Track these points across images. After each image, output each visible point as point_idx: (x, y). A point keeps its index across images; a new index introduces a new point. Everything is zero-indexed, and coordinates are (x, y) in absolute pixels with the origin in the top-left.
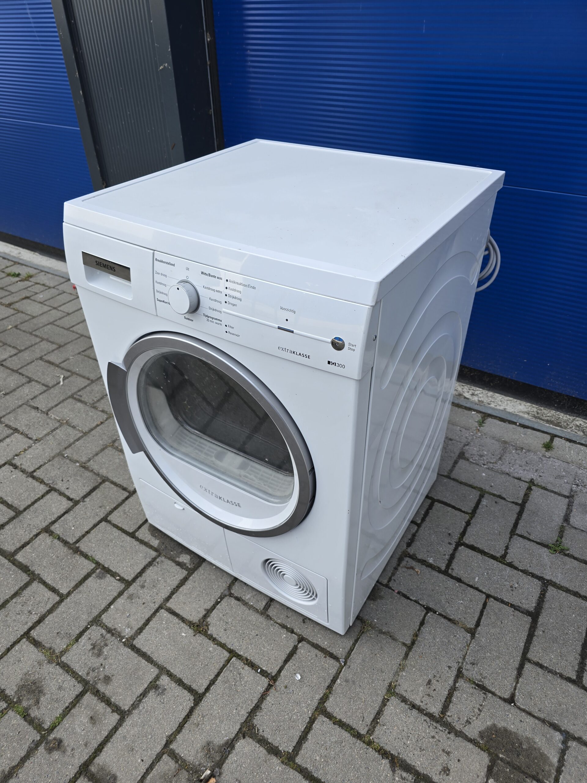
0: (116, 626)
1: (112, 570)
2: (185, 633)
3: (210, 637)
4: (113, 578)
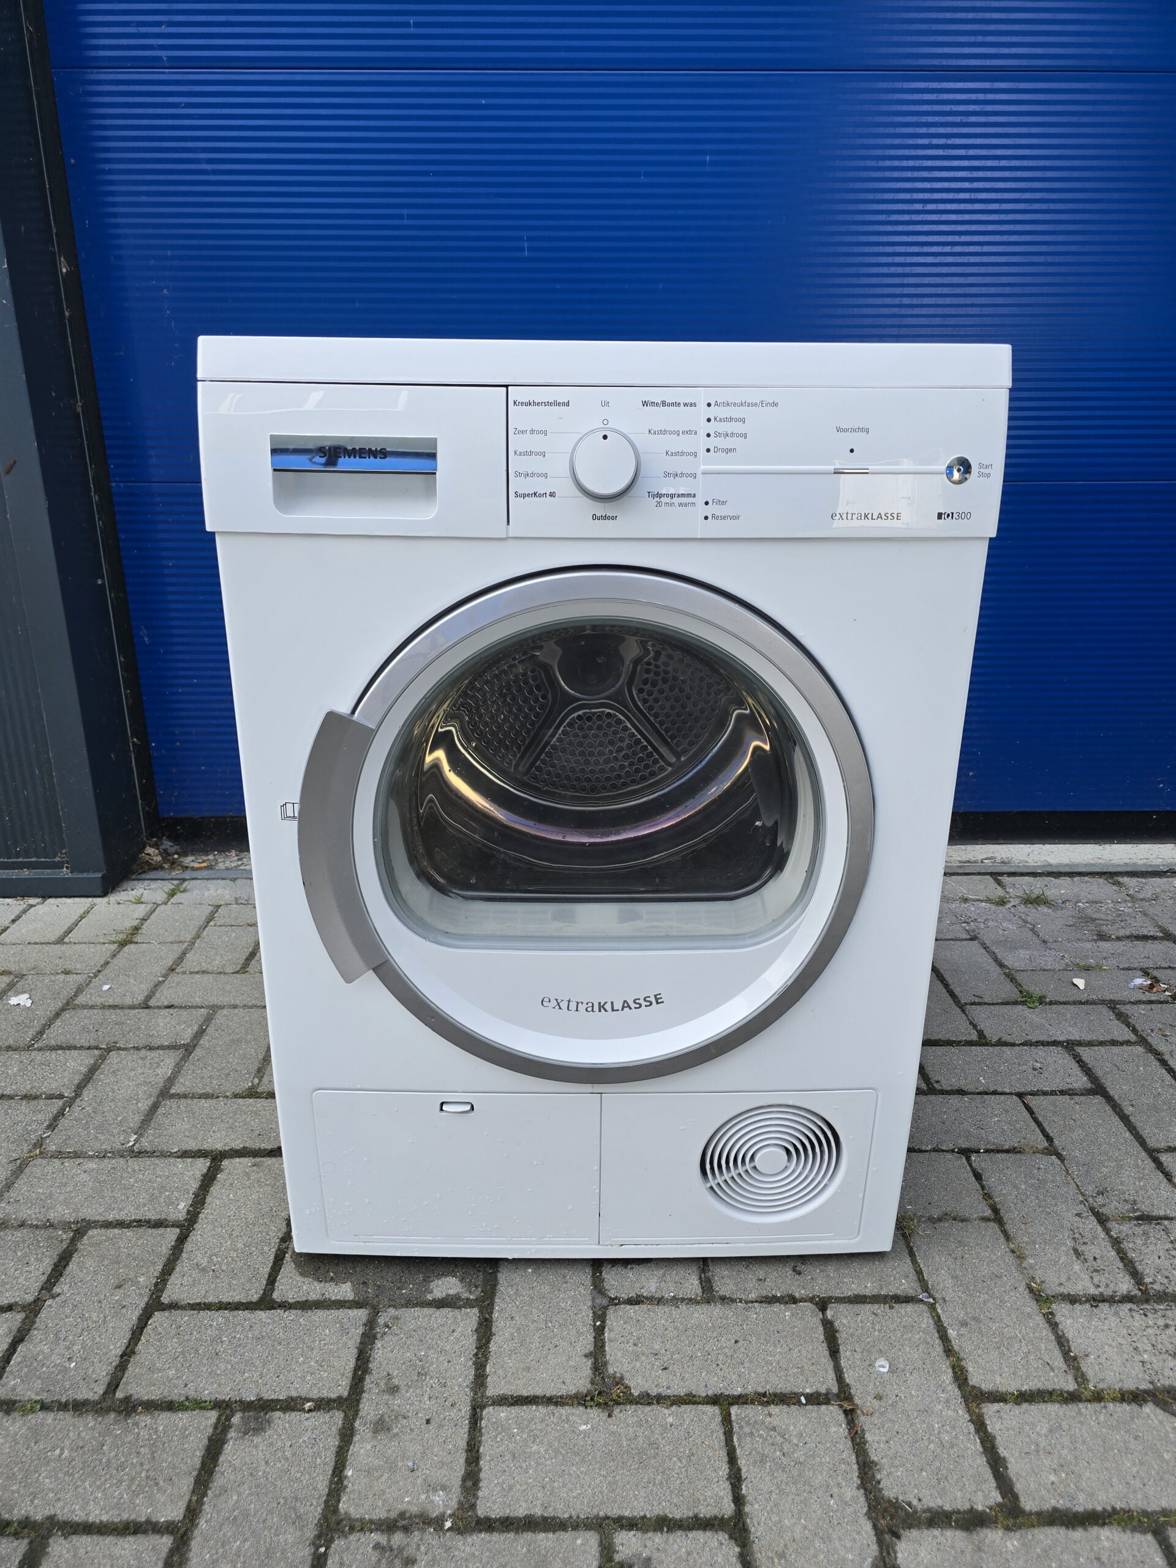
0: (401, 1507)
1: (276, 1397)
2: (586, 1423)
3: (646, 1399)
4: (293, 1414)
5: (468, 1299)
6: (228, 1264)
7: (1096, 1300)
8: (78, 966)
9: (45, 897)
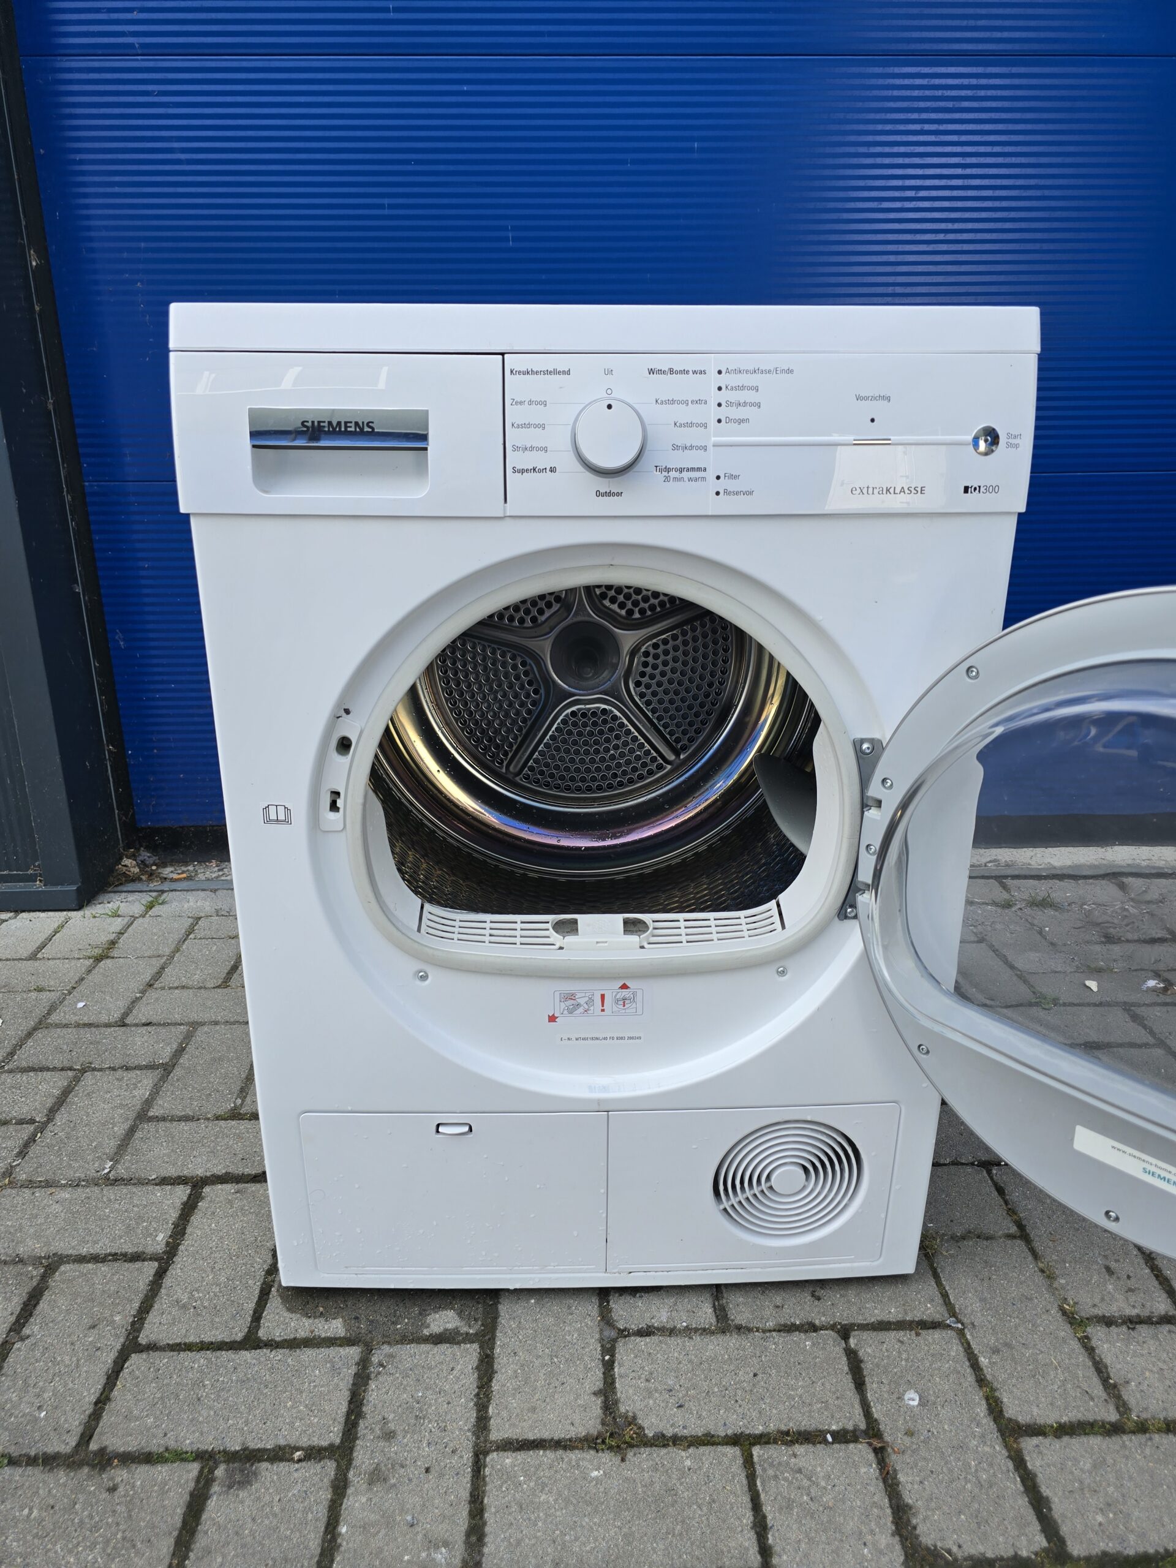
1: (263, 1446)
2: (598, 1469)
3: (662, 1441)
4: (282, 1464)
5: (467, 1334)
6: (210, 1300)
7: (1132, 1322)
8: (52, 983)
9: (18, 911)
